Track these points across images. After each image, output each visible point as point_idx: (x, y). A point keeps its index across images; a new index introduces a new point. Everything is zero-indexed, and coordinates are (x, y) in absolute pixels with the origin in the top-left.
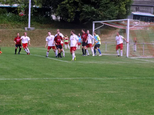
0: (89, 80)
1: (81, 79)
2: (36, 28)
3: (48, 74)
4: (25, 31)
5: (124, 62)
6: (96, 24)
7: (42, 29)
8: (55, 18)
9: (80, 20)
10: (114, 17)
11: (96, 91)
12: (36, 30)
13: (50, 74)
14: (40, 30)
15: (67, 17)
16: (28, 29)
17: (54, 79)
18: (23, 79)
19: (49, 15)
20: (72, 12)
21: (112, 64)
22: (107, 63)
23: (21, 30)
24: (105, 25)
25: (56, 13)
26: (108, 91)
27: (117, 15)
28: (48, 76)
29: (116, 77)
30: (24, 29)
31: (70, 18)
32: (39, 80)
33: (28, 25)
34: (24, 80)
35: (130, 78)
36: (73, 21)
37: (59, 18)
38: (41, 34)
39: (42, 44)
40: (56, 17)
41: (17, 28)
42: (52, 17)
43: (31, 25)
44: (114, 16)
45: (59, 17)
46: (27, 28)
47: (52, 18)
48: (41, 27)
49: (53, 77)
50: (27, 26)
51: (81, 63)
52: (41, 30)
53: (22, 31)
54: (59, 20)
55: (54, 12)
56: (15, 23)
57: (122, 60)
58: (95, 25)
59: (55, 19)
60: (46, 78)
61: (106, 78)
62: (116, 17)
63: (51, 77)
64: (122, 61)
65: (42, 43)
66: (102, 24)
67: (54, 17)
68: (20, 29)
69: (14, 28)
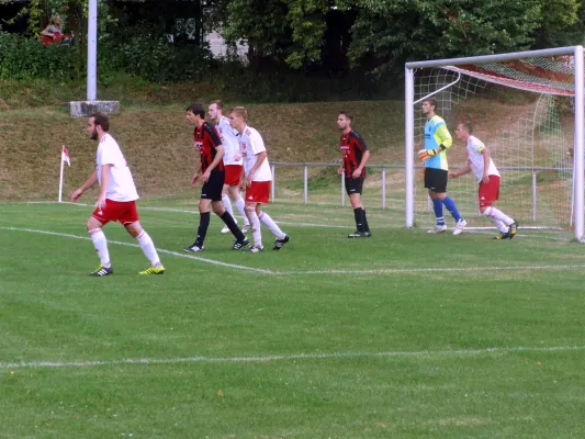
0: (360, 362)
1: (318, 361)
2: (126, 103)
3: (155, 337)
4: (72, 120)
5: (556, 267)
6: (418, 73)
7: (156, 108)
8: (225, 48)
9: (348, 54)
10: (522, 39)
11: (381, 418)
12: (124, 114)
13: (164, 338)
14: (148, 110)
15: (286, 42)
16: (87, 109)
17: (178, 364)
18: (24, 364)
19: (191, 36)
20: (307, 16)
21: (499, 277)
22: (473, 271)
23: (51, 113)
24: (465, 77)
25: (226, 25)
26: (444, 417)
27: (535, 25)
28: (150, 350)
29: (501, 344)
30: (67, 109)
31: (298, 46)
32: (101, 367)
33: (85, 90)
34: (27, 368)
35: (571, 345)
36: (317, 61)
37: (243, 49)
38: (153, 135)
39: (159, 186)
40: (230, 41)
41: (33, 104)
42: (207, 44)
43: (102, 86)
44: (520, 33)
45: (242, 43)
46: (83, 106)
47: (208, 52)
48: (150, 95)
49: (176, 352)
50: (83, 95)
51: (335, 278)
52: (151, 111)
53: (53, 119)
54: (245, 61)
55: (216, 19)
56: (23, 82)
57: (554, 255)
58: (416, 82)
59: (224, 54)
60: (140, 356)
61: (448, 353)
62: (530, 35)
63: (164, 351)
64: (549, 260)
65: (160, 180)
66: (451, 72)
67: (216, 44)
68: (47, 112)
69: (14, 106)
